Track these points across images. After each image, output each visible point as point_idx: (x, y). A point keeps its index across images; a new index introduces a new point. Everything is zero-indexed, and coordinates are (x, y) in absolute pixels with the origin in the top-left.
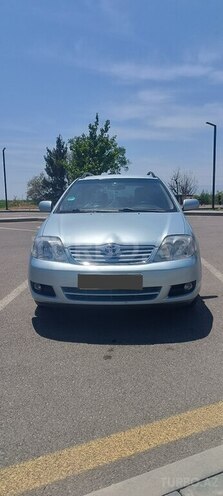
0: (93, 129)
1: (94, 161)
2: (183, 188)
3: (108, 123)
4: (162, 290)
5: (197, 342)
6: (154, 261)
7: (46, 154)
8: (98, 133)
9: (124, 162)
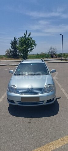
0: (25, 35)
1: (26, 45)
2: (53, 52)
3: (30, 33)
4: (45, 102)
5: (54, 116)
6: (42, 93)
7: (11, 42)
8: (27, 36)
9: (35, 45)
